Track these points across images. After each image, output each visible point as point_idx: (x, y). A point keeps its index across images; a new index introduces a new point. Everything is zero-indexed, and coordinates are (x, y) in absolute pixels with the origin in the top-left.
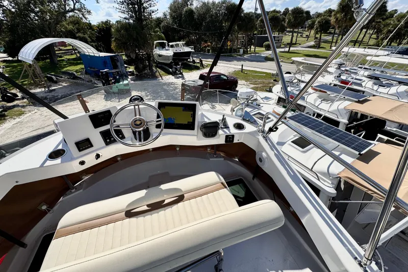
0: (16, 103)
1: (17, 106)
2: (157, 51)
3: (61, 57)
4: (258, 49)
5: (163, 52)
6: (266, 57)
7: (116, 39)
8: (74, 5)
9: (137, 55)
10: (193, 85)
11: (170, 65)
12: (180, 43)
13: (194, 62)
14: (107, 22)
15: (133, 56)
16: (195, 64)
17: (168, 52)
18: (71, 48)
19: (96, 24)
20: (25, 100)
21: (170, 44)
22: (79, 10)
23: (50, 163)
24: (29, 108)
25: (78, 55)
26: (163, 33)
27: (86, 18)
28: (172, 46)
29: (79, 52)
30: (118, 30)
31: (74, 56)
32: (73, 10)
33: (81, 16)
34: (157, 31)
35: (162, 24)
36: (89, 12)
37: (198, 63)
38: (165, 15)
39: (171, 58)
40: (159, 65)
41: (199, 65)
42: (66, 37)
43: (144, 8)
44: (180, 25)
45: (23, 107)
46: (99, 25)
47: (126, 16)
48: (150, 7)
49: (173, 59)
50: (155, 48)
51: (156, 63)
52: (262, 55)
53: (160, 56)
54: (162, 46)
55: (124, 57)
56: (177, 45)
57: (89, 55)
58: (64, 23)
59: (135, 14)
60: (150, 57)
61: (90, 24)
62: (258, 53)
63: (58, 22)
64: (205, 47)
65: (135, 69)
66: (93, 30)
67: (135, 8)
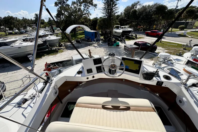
0: (62, 47)
1: (62, 49)
2: (115, 30)
3: (78, 32)
4: (173, 30)
5: (118, 31)
6: (180, 34)
7: (99, 25)
8: (86, 12)
9: (106, 32)
10: (130, 47)
11: (119, 37)
12: (127, 26)
13: (132, 35)
14: (96, 18)
15: (104, 32)
16: (133, 37)
17: (120, 31)
18: (81, 28)
19: (92, 19)
20: (64, 47)
21: (122, 27)
22: (87, 14)
23: (77, 75)
24: (65, 50)
25: (83, 31)
26: (119, 22)
27: (89, 17)
28: (122, 28)
29: (84, 30)
30: (100, 21)
31: (82, 32)
32: (85, 14)
33: (87, 16)
34: (117, 21)
35: (120, 18)
36: (91, 14)
37: (134, 36)
38: (121, 13)
39: (121, 33)
40: (114, 37)
41: (134, 37)
42: (81, 24)
43: (113, 11)
44: (128, 18)
45: (63, 49)
46: (93, 19)
47: (105, 15)
48: (116, 10)
49: (122, 34)
50: (114, 29)
51: (113, 35)
52: (177, 33)
53: (116, 32)
54: (118, 28)
55: (100, 33)
56: (125, 28)
57: (87, 31)
58: (81, 19)
59: (109, 14)
60: (111, 32)
61: (90, 19)
62: (173, 32)
63: (79, 19)
64: (140, 28)
65: (104, 38)
66: (91, 21)
67: (109, 11)
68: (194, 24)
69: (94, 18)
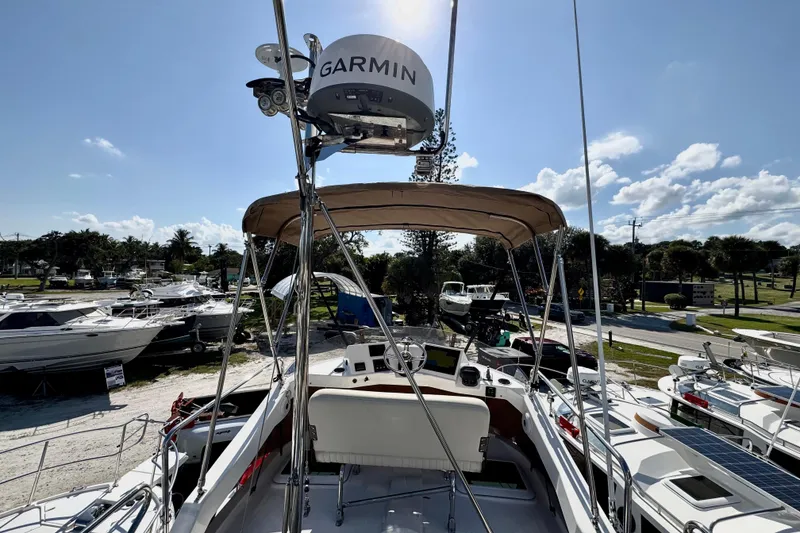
0: (245, 345)
1: (243, 350)
2: (446, 296)
4: (649, 306)
5: (456, 299)
6: (674, 322)
7: (391, 276)
8: (353, 236)
9: (414, 299)
10: (497, 356)
11: (463, 320)
12: (486, 287)
13: (508, 317)
14: (383, 254)
15: (408, 301)
16: (511, 322)
17: (465, 299)
18: (329, 283)
19: (369, 257)
20: (255, 344)
21: (470, 287)
22: (356, 242)
24: (254, 355)
25: (334, 293)
26: (459, 271)
27: (360, 251)
28: (472, 291)
29: (337, 290)
30: (396, 266)
31: (328, 294)
32: (348, 242)
33: (355, 248)
34: (452, 269)
35: (462, 259)
36: (366, 244)
37: (516, 320)
38: (467, 247)
39: (467, 308)
40: (445, 317)
41: (517, 324)
42: (329, 272)
43: (438, 241)
44: (490, 261)
45: (249, 352)
46: (373, 258)
47: (408, 249)
48: (447, 239)
49: (470, 310)
50: (444, 291)
51: (439, 313)
52: (663, 318)
53: (449, 303)
54: (456, 289)
55: (394, 301)
56: (481, 290)
57: (350, 295)
58: (333, 255)
59: (424, 248)
60: (433, 303)
61: (363, 256)
62: (651, 314)
63: (327, 253)
64: (535, 295)
65: (406, 319)
66: (364, 263)
67: (424, 241)
68: (712, 292)
69: (378, 255)
